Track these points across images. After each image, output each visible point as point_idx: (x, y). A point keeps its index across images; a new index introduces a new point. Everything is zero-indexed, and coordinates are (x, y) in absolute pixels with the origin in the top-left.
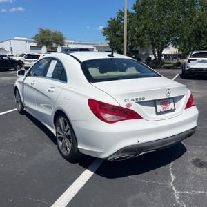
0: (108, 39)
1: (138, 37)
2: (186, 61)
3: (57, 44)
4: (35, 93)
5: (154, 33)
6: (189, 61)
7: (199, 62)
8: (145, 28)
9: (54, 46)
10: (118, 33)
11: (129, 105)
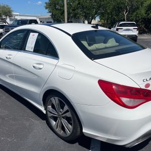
0: (50, 12)
1: (74, 10)
2: (115, 29)
3: (6, 16)
4: (13, 68)
5: (86, 7)
6: (117, 30)
7: (125, 30)
8: (79, 4)
9: (4, 17)
10: (57, 7)
11: (148, 85)
